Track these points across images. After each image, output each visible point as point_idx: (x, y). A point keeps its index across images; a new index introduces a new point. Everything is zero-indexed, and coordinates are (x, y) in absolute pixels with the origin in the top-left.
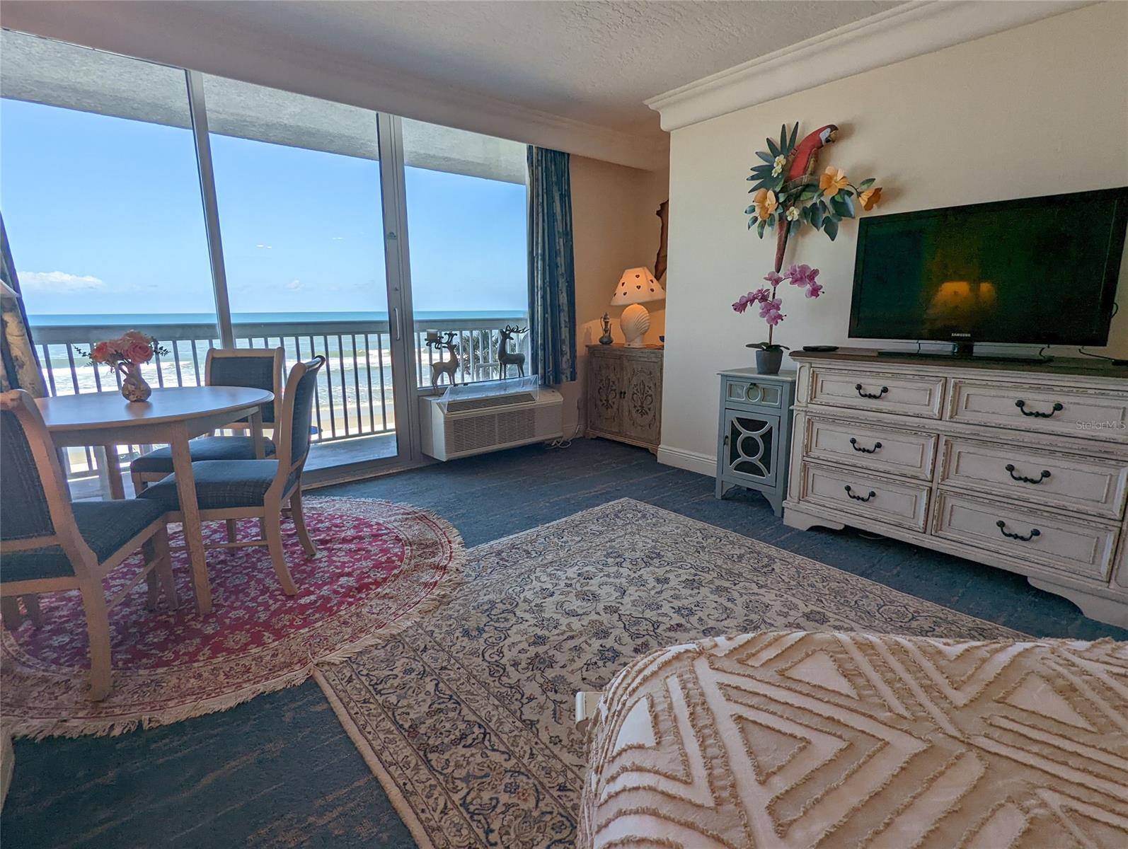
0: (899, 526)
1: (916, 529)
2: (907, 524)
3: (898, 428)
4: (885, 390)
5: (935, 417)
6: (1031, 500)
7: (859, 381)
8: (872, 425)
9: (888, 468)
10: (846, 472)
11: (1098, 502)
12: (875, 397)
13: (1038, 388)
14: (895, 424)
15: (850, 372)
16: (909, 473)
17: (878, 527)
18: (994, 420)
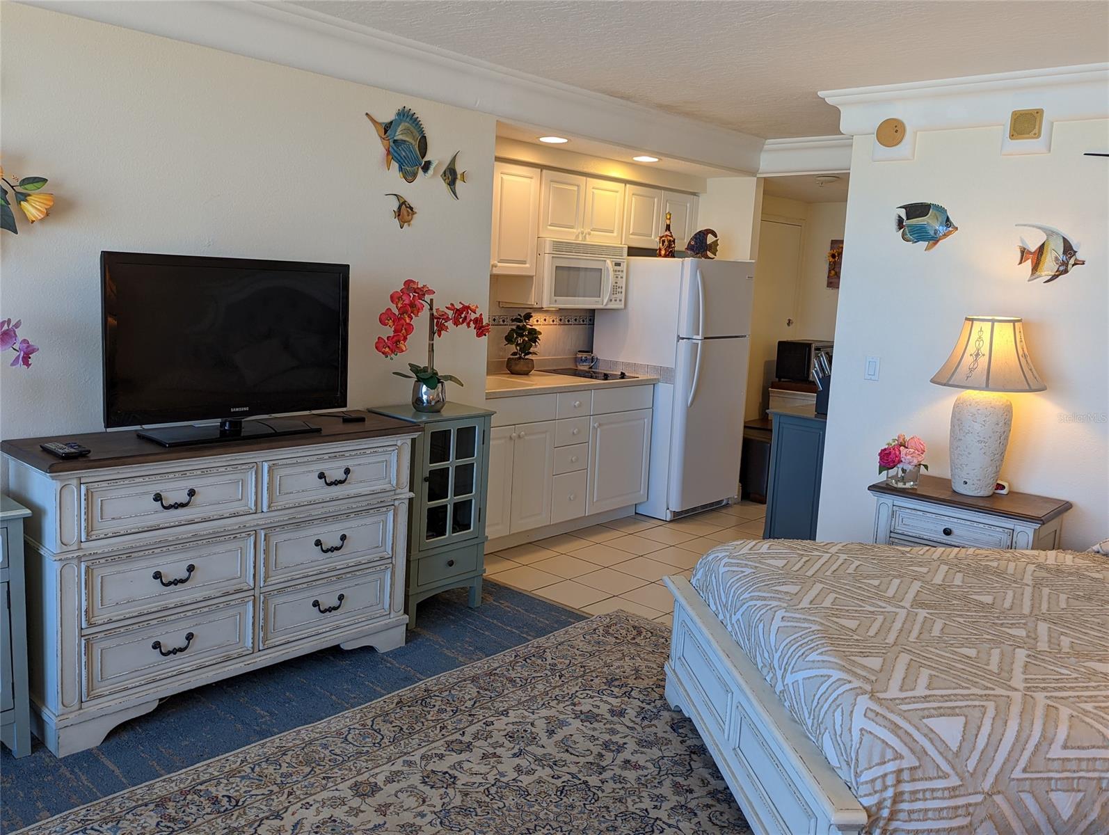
0: (228, 659)
1: (244, 653)
2: (234, 653)
3: (215, 538)
4: (192, 493)
5: (251, 512)
6: (338, 567)
7: (157, 488)
8: (182, 544)
9: (207, 593)
10: (155, 622)
11: (377, 547)
12: (183, 505)
13: (334, 457)
14: (214, 533)
15: (147, 479)
16: (231, 589)
17: (203, 676)
18: (305, 498)
